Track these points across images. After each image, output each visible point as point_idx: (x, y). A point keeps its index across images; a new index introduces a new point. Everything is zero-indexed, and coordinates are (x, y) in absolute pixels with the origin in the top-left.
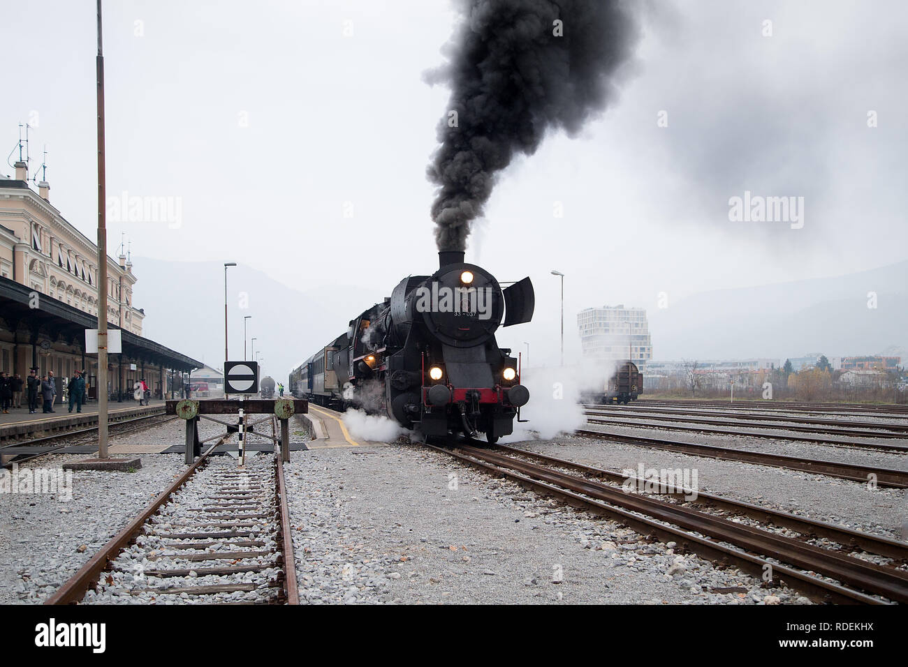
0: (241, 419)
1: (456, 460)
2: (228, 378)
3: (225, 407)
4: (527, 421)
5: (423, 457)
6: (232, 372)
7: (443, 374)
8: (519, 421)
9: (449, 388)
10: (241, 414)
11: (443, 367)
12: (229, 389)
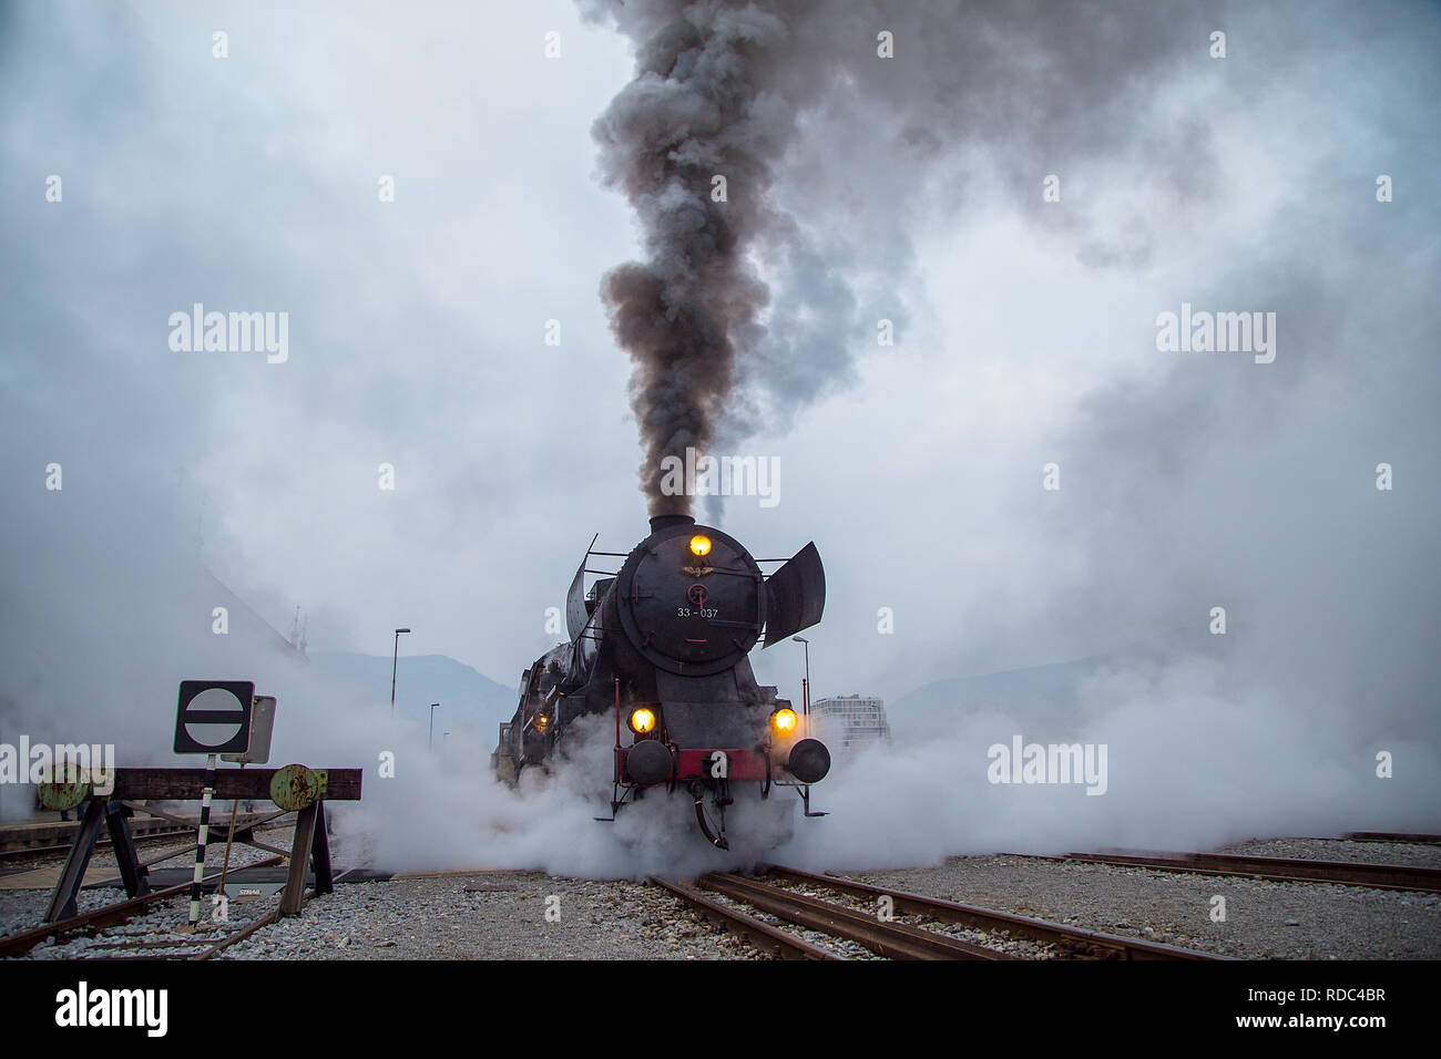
0: (206, 811)
1: (686, 908)
2: (185, 716)
3: (175, 784)
4: (822, 814)
5: (610, 899)
6: (196, 704)
7: (656, 721)
8: (807, 814)
9: (669, 747)
10: (207, 800)
11: (656, 708)
12: (184, 744)
